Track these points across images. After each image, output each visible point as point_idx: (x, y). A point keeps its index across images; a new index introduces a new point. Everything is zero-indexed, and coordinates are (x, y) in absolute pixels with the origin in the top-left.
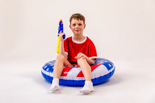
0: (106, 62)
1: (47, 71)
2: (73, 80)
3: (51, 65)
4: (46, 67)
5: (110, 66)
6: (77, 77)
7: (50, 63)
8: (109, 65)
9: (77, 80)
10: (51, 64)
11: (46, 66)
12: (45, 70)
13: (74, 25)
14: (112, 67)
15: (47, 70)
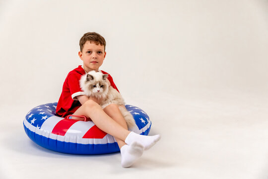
0: (136, 113)
1: (32, 124)
2: (76, 144)
3: (41, 113)
4: (30, 116)
5: (143, 121)
6: (83, 137)
7: (39, 109)
8: (142, 119)
9: (83, 143)
10: (41, 110)
11: (32, 115)
12: (29, 120)
13: (90, 52)
14: (147, 123)
15: (33, 121)
